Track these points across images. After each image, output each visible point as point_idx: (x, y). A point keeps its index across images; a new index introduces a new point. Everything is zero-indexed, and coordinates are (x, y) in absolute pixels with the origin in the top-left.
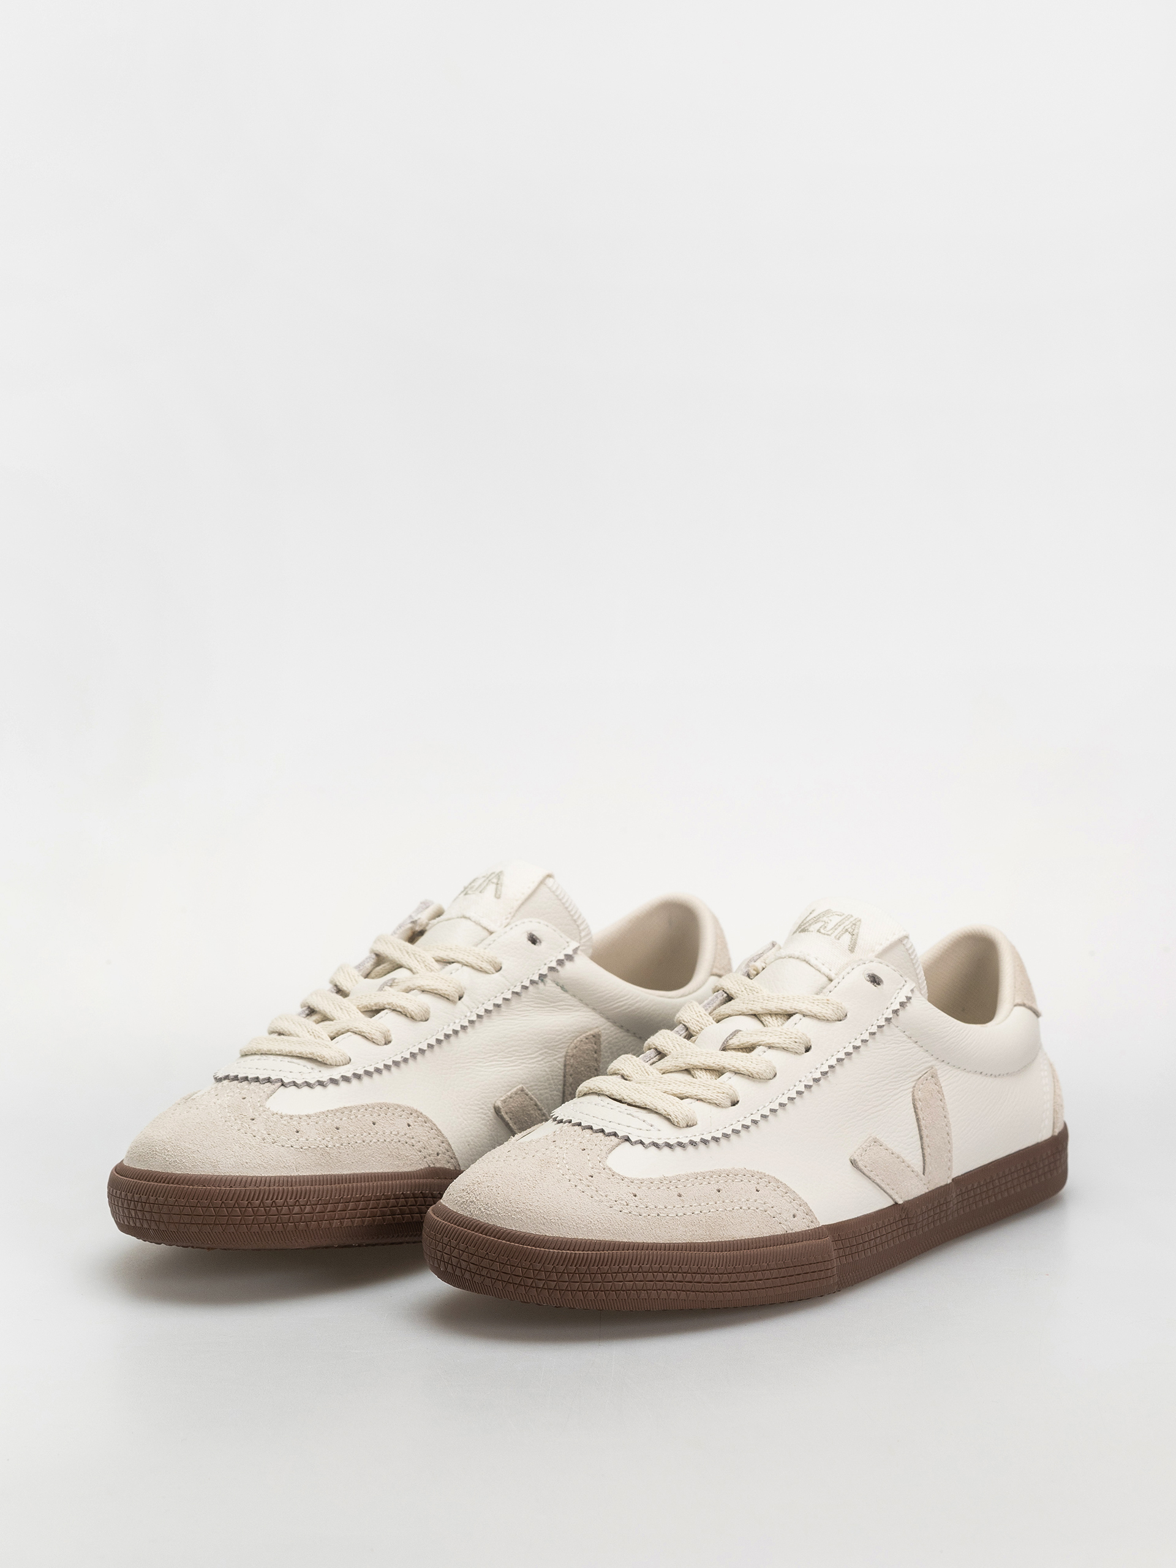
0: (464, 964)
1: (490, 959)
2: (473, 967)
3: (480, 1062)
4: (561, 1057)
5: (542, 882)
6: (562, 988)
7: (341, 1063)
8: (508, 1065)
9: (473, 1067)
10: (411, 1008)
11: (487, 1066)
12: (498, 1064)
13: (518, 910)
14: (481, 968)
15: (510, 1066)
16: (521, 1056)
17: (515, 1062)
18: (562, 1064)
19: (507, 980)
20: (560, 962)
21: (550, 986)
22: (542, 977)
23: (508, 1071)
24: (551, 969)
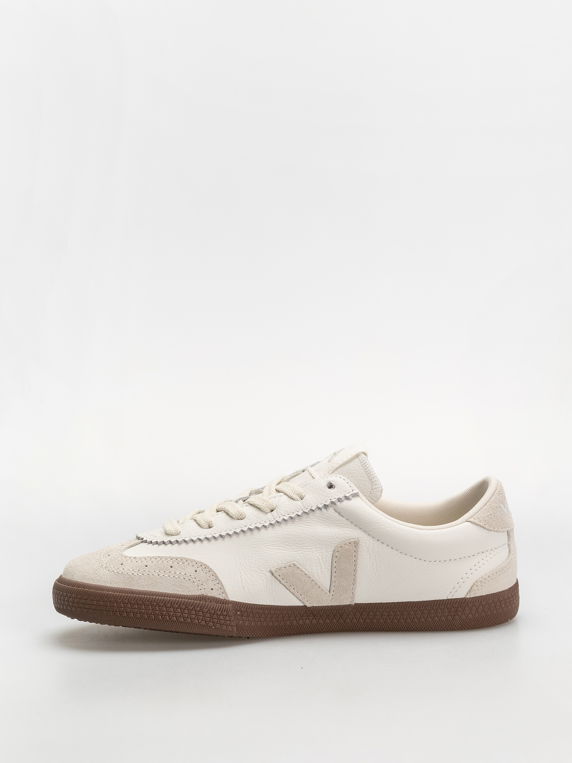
0: (285, 494)
1: (299, 493)
2: (288, 496)
3: (269, 546)
4: (331, 551)
5: (357, 456)
6: (339, 514)
7: (174, 534)
8: (290, 550)
9: (263, 548)
10: (232, 512)
11: (274, 549)
12: (282, 549)
13: (336, 469)
14: (291, 497)
15: (290, 551)
16: (300, 546)
17: (294, 549)
18: (331, 555)
19: (303, 505)
20: (339, 500)
21: (331, 510)
22: (326, 506)
23: (288, 553)
24: (333, 503)
